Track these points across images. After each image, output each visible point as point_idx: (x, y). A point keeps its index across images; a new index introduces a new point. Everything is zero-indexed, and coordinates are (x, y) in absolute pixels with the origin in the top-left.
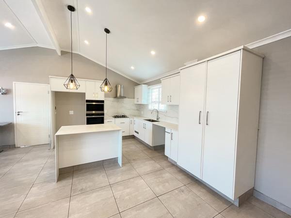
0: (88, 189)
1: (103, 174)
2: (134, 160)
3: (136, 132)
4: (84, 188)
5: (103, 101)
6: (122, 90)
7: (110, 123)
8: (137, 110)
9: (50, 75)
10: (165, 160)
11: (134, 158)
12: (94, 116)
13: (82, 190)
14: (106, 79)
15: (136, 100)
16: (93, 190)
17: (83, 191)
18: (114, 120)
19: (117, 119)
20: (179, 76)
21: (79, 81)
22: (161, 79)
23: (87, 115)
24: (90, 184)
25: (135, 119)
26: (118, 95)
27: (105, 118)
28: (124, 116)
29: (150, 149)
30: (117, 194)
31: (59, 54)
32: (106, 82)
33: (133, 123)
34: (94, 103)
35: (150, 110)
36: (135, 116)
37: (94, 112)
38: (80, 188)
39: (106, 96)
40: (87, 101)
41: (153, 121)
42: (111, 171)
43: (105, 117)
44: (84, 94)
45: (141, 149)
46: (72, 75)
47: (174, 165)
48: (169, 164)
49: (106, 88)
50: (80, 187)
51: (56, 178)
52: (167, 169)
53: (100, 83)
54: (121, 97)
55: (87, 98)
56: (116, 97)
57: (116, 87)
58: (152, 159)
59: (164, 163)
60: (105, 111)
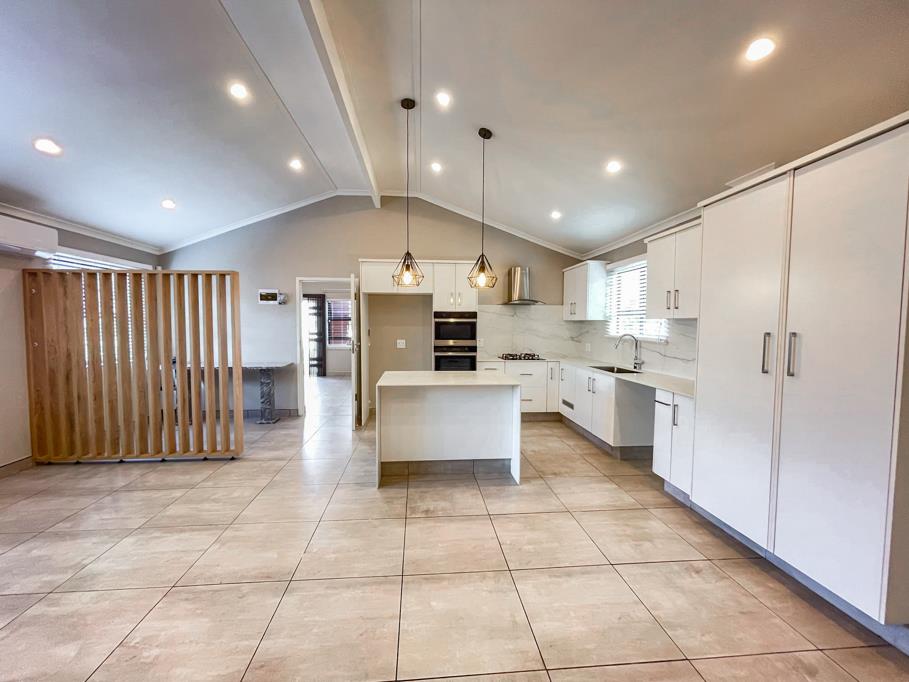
0: (440, 514)
1: (475, 491)
2: (555, 474)
3: (565, 402)
4: (432, 509)
5: (474, 315)
6: (526, 281)
7: (490, 371)
8: (572, 338)
9: (360, 257)
10: (653, 488)
11: (556, 471)
12: (450, 354)
13: (427, 511)
14: (483, 255)
15: (566, 308)
16: (450, 518)
17: (429, 514)
18: (501, 364)
19: (511, 364)
20: (699, 228)
21: (423, 266)
22: (646, 241)
23: (437, 349)
24: (443, 504)
25: (565, 364)
26: (516, 296)
27: (478, 359)
28: (531, 357)
29: (607, 454)
30: (506, 537)
31: (377, 204)
32: (483, 262)
33: (556, 376)
34: (452, 320)
35: (613, 339)
36: (564, 357)
37: (451, 343)
38: (425, 508)
39: (482, 300)
40: (438, 315)
41: (620, 371)
42: (493, 489)
43: (480, 355)
44: (430, 297)
45: (578, 451)
46: (408, 254)
47: (681, 505)
48: (666, 500)
49: (482, 280)
50: (423, 506)
51: (377, 480)
52: (657, 512)
53: (468, 266)
54: (525, 302)
55: (437, 307)
56: (508, 302)
57: (510, 275)
58: (611, 478)
59: (649, 496)
60: (481, 341)
